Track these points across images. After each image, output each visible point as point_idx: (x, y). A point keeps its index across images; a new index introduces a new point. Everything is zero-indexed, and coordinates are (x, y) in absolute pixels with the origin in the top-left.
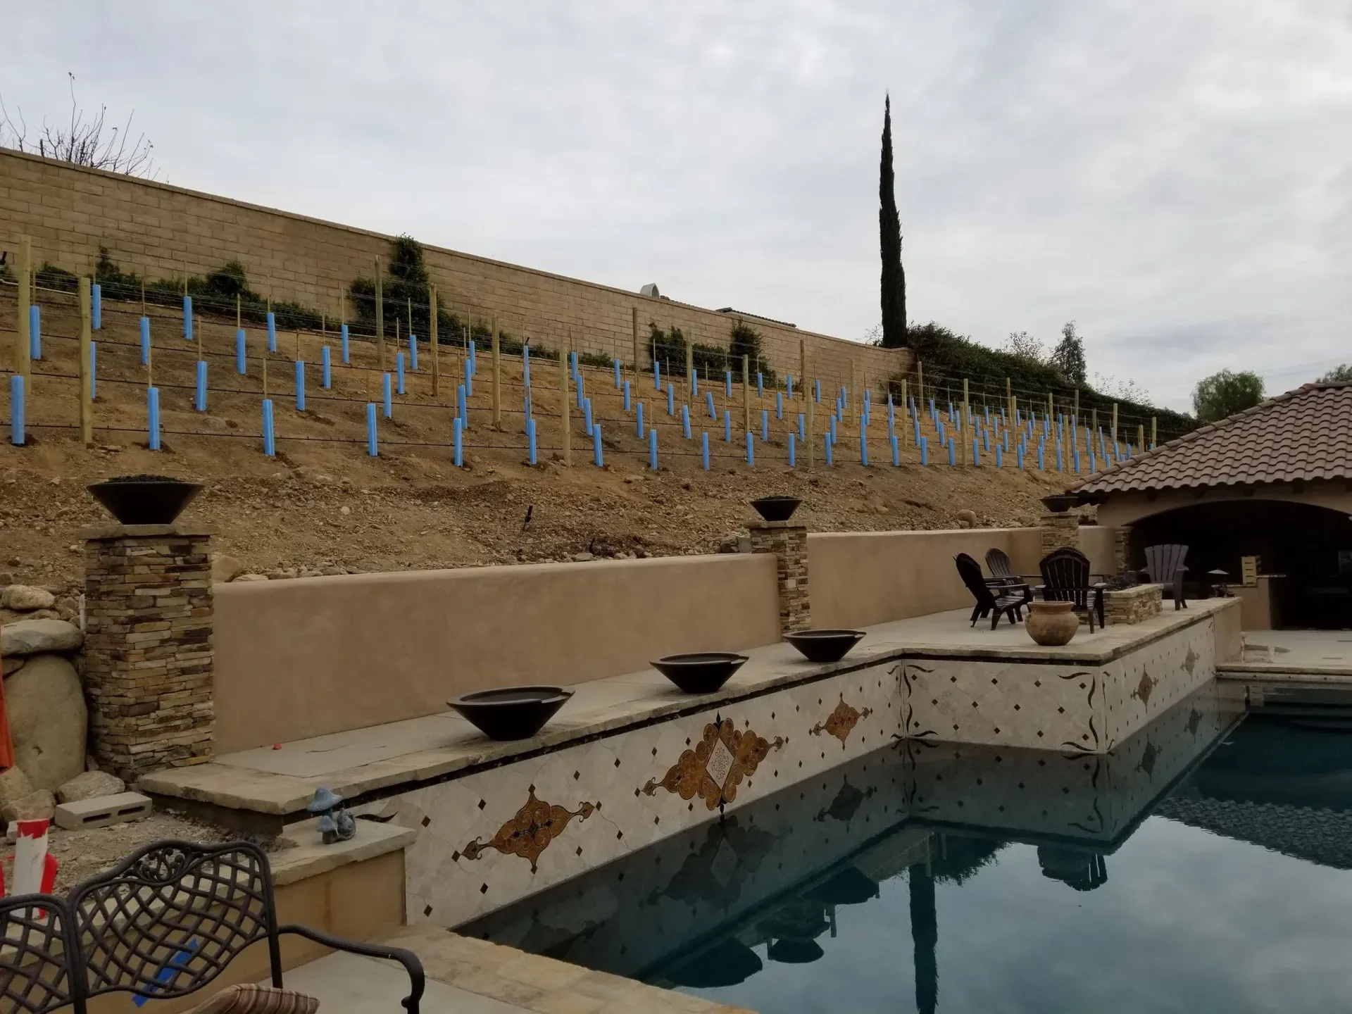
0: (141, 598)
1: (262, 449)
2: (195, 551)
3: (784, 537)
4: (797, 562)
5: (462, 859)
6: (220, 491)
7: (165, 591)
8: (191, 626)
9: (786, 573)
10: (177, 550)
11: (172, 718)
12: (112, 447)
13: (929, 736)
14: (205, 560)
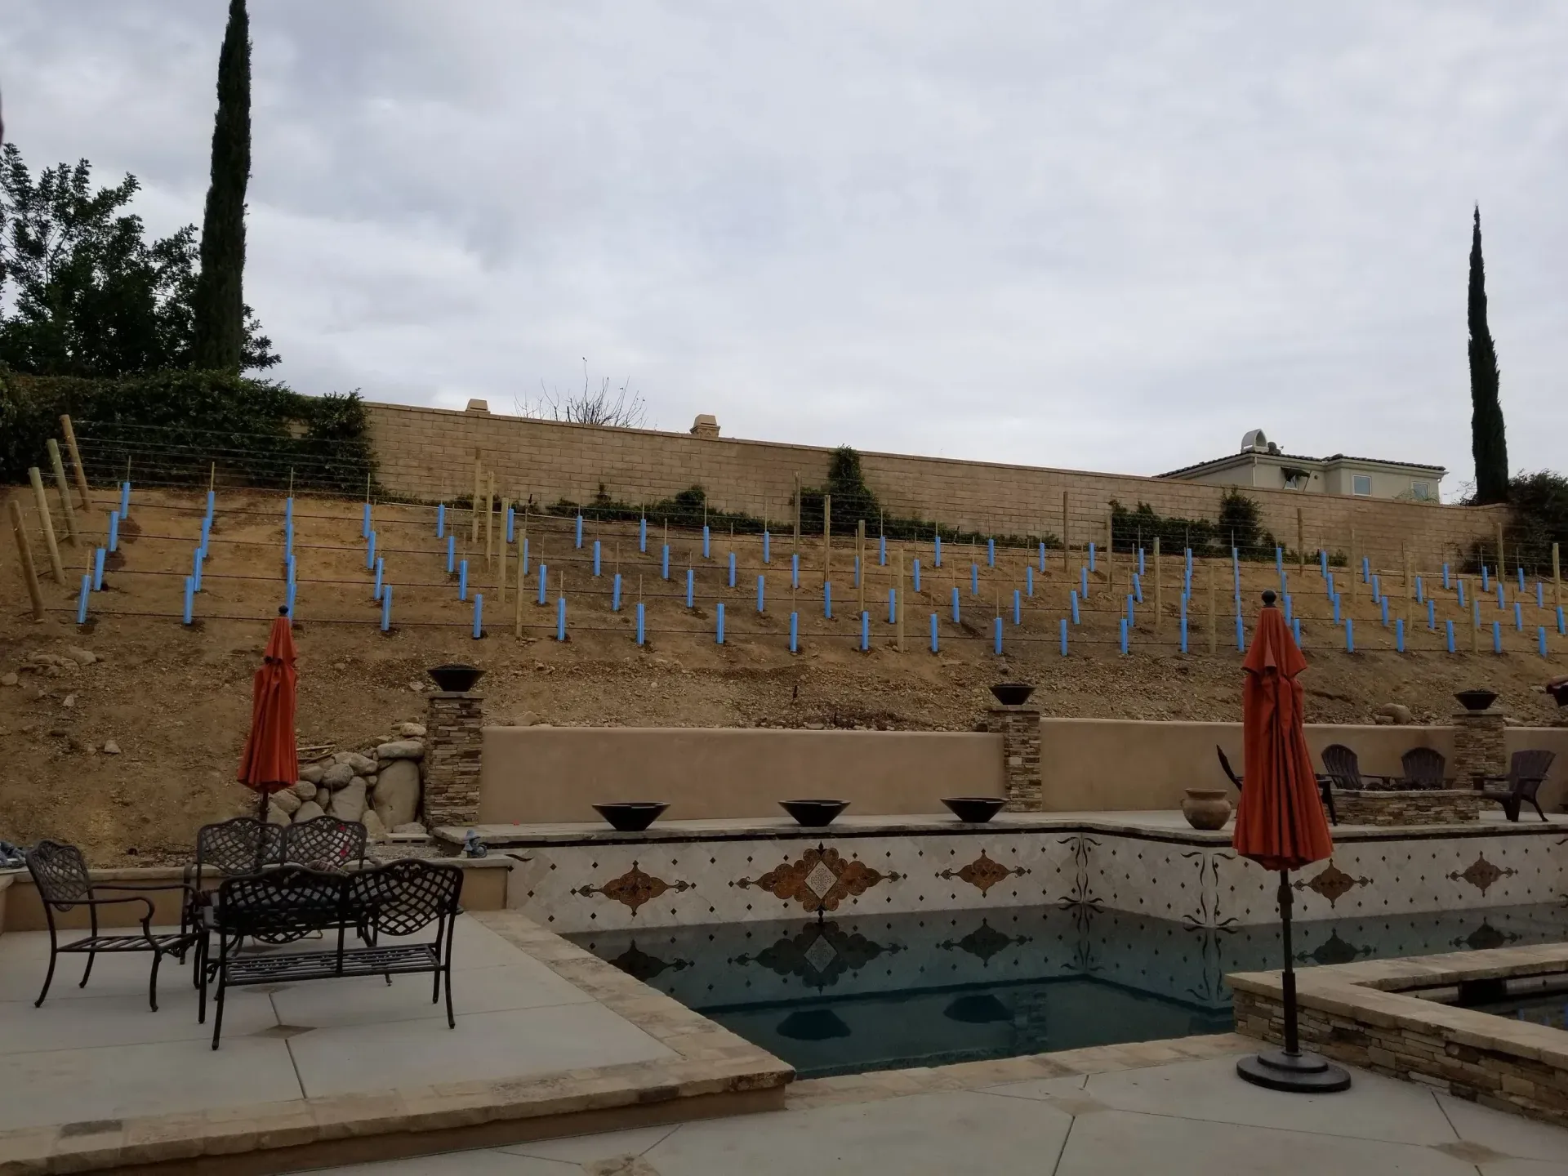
0: (441, 731)
1: (635, 640)
2: (474, 707)
3: (1009, 719)
4: (1024, 742)
5: (577, 894)
6: (577, 669)
7: (456, 728)
8: (467, 748)
9: (1009, 751)
10: (463, 706)
11: (454, 798)
12: (531, 639)
13: (1098, 903)
14: (479, 712)
